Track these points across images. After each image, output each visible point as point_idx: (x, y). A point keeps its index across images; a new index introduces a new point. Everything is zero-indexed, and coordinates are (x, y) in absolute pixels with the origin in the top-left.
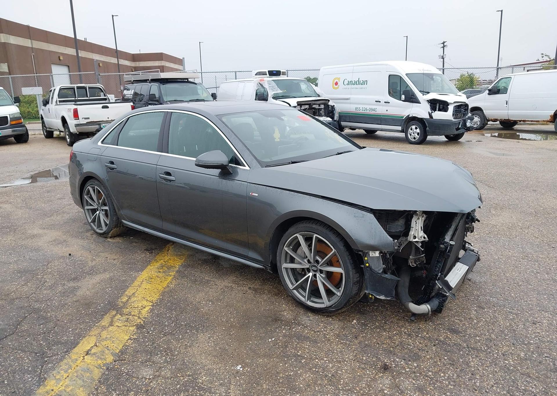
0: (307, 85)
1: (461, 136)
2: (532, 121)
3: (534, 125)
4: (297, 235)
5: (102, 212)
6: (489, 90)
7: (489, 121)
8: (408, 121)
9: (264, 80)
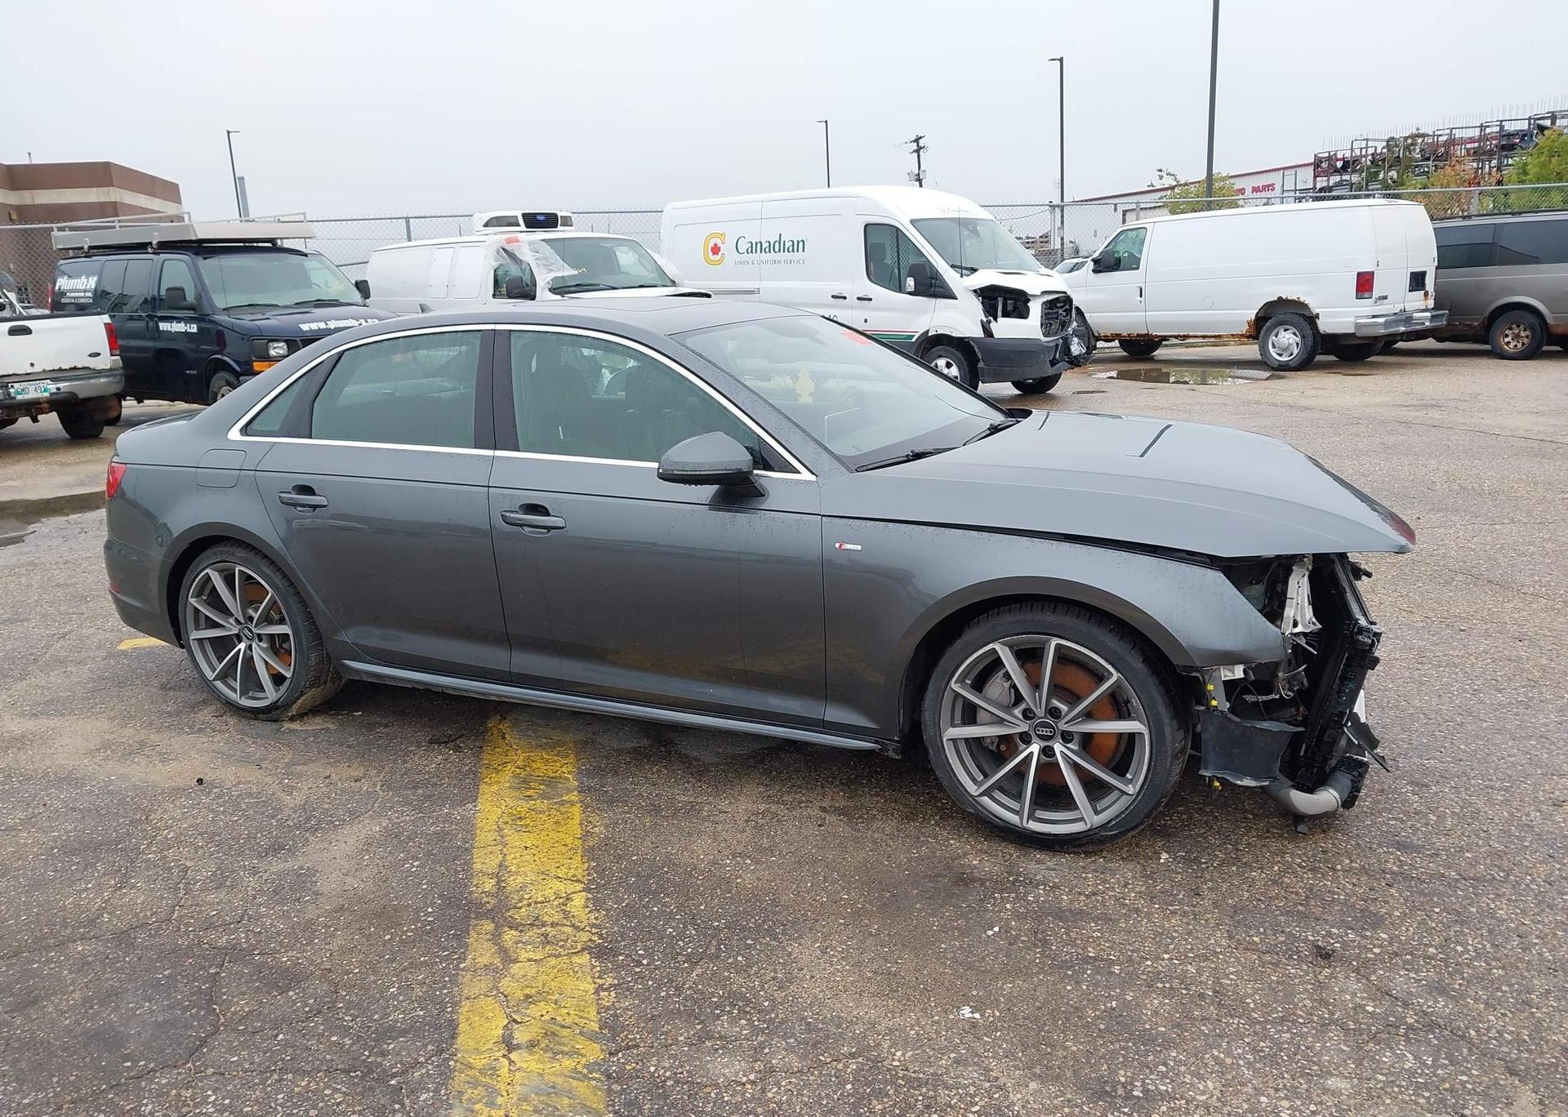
0: (637, 254)
1: (1052, 380)
2: (1204, 337)
3: (1195, 347)
4: (997, 646)
5: (260, 644)
6: (1096, 261)
7: (1098, 339)
8: (924, 347)
9: (518, 241)
